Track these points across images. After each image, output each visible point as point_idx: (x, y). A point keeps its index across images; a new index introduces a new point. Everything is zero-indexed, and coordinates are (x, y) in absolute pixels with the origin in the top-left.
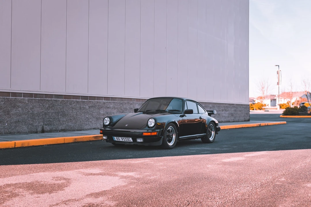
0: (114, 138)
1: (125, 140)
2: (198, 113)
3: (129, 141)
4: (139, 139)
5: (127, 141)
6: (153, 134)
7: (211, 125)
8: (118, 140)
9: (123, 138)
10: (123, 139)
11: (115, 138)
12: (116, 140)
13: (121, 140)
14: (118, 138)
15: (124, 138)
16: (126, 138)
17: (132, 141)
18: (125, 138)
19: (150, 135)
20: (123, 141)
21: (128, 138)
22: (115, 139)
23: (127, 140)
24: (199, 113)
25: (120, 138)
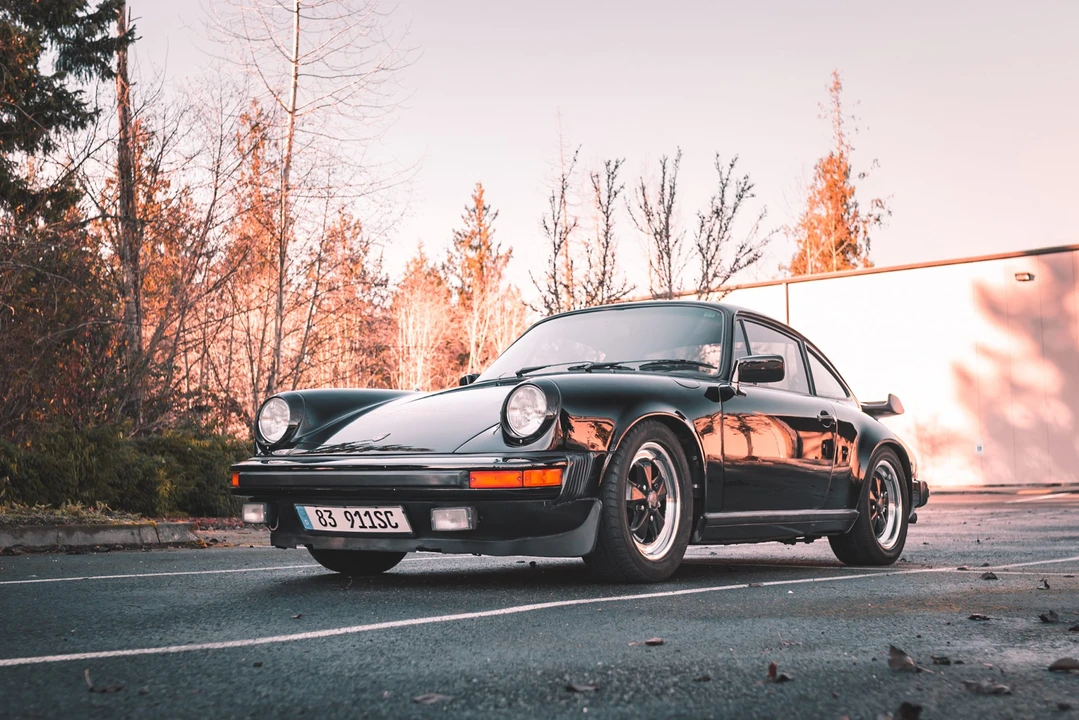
0: (306, 515)
1: (367, 521)
2: (813, 392)
3: (389, 530)
4: (448, 512)
5: (379, 530)
6: (535, 479)
7: (883, 466)
8: (329, 528)
9: (352, 510)
10: (356, 519)
11: (310, 510)
13: (344, 526)
14: (326, 515)
15: (362, 511)
16: (372, 511)
17: (405, 527)
18: (367, 513)
19: (517, 483)
20: (356, 529)
21: (383, 510)
22: (312, 516)
23: (377, 522)
24: (815, 395)
25: (338, 512)
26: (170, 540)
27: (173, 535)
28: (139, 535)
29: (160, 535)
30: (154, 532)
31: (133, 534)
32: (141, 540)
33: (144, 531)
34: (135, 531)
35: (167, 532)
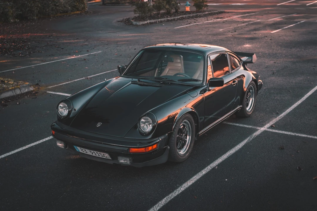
0: (77, 149)
1: (97, 154)
3: (104, 157)
4: (123, 159)
5: (101, 157)
6: (150, 149)
7: (250, 87)
8: (85, 153)
9: (93, 151)
12: (81, 151)
13: (89, 153)
15: (95, 152)
16: (99, 153)
17: (109, 158)
18: (97, 153)
20: (94, 155)
21: (102, 153)
22: (79, 149)
23: (100, 155)
25: (87, 150)
26: (25, 92)
27: (25, 90)
28: (15, 92)
29: (21, 91)
30: (19, 90)
31: (13, 92)
32: (16, 93)
33: (16, 90)
34: (14, 91)
35: (23, 89)
